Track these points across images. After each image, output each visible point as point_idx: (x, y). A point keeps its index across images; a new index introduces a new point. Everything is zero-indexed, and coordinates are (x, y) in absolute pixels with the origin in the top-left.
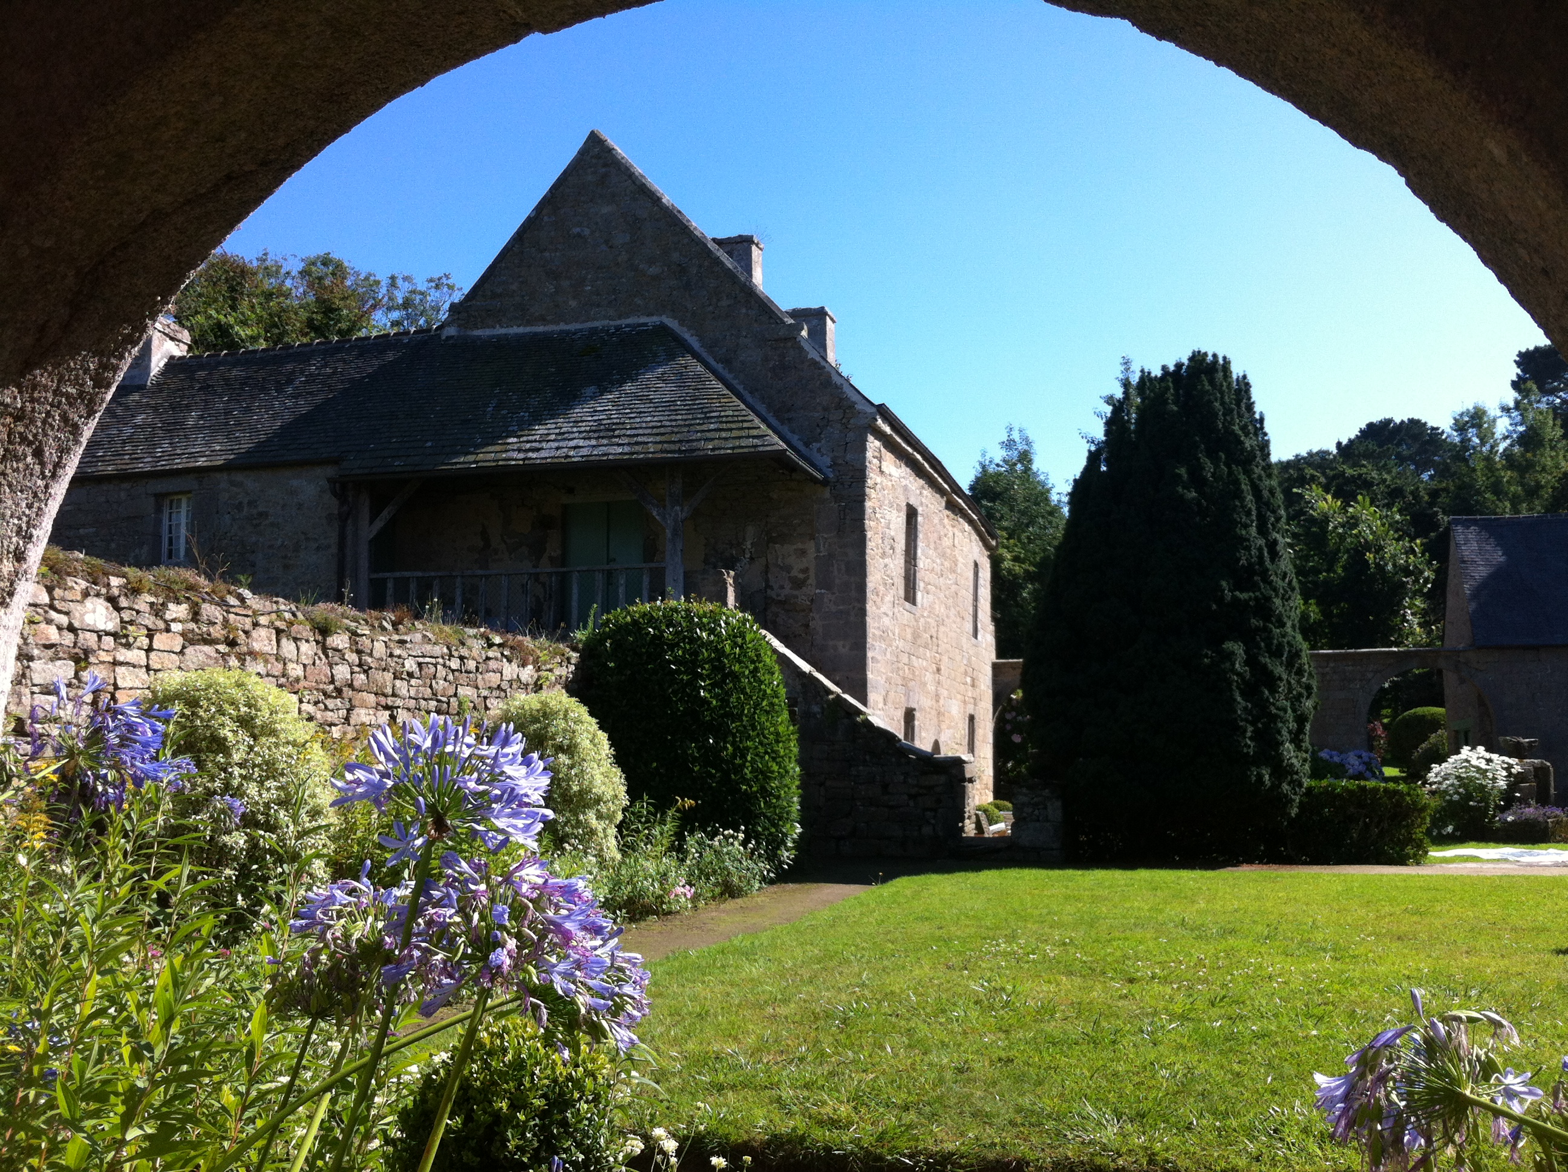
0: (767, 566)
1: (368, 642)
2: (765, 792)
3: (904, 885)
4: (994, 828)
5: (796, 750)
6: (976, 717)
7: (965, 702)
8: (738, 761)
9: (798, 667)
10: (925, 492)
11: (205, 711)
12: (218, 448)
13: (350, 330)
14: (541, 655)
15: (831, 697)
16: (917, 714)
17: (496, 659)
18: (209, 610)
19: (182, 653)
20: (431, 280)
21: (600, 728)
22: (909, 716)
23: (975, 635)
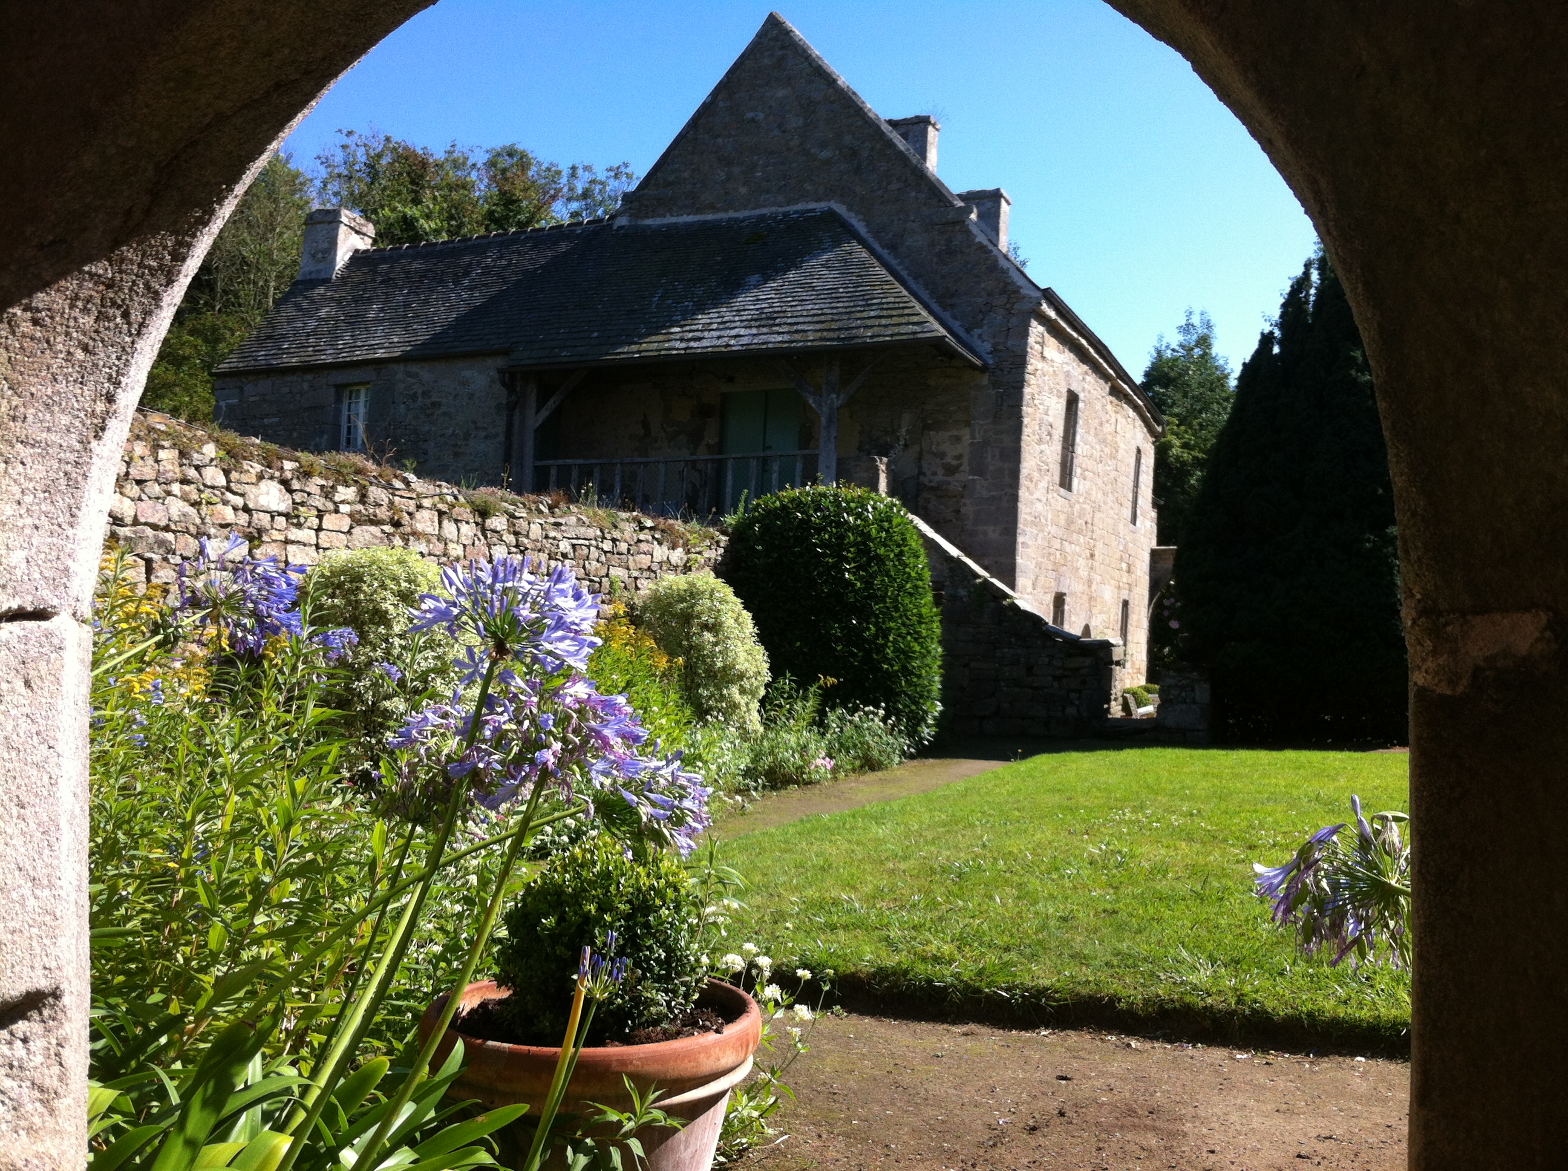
0: (921, 453)
1: (525, 524)
2: (907, 672)
3: (1042, 762)
4: (1142, 710)
5: (938, 631)
6: (1131, 602)
7: (1119, 588)
8: (880, 641)
9: (946, 552)
10: (1088, 378)
11: (369, 586)
12: (396, 340)
13: (529, 221)
14: (691, 538)
15: (978, 581)
16: (1067, 599)
17: (647, 541)
18: (376, 493)
19: (349, 532)
20: (610, 170)
21: (745, 608)
22: (1059, 601)
23: (1134, 521)
